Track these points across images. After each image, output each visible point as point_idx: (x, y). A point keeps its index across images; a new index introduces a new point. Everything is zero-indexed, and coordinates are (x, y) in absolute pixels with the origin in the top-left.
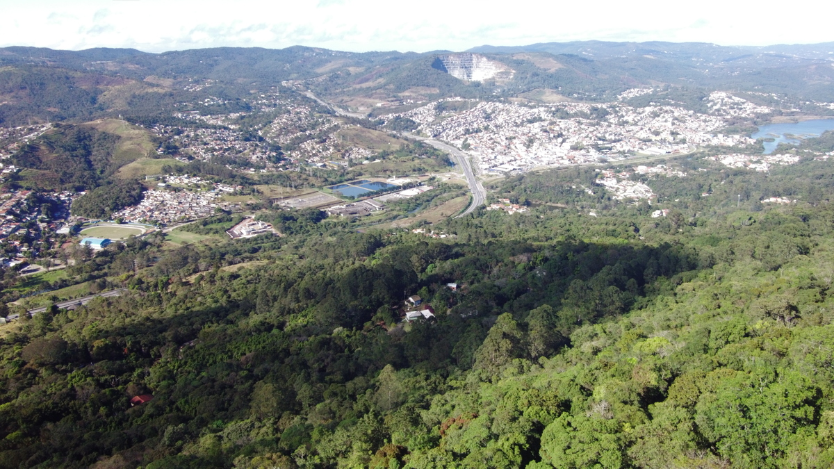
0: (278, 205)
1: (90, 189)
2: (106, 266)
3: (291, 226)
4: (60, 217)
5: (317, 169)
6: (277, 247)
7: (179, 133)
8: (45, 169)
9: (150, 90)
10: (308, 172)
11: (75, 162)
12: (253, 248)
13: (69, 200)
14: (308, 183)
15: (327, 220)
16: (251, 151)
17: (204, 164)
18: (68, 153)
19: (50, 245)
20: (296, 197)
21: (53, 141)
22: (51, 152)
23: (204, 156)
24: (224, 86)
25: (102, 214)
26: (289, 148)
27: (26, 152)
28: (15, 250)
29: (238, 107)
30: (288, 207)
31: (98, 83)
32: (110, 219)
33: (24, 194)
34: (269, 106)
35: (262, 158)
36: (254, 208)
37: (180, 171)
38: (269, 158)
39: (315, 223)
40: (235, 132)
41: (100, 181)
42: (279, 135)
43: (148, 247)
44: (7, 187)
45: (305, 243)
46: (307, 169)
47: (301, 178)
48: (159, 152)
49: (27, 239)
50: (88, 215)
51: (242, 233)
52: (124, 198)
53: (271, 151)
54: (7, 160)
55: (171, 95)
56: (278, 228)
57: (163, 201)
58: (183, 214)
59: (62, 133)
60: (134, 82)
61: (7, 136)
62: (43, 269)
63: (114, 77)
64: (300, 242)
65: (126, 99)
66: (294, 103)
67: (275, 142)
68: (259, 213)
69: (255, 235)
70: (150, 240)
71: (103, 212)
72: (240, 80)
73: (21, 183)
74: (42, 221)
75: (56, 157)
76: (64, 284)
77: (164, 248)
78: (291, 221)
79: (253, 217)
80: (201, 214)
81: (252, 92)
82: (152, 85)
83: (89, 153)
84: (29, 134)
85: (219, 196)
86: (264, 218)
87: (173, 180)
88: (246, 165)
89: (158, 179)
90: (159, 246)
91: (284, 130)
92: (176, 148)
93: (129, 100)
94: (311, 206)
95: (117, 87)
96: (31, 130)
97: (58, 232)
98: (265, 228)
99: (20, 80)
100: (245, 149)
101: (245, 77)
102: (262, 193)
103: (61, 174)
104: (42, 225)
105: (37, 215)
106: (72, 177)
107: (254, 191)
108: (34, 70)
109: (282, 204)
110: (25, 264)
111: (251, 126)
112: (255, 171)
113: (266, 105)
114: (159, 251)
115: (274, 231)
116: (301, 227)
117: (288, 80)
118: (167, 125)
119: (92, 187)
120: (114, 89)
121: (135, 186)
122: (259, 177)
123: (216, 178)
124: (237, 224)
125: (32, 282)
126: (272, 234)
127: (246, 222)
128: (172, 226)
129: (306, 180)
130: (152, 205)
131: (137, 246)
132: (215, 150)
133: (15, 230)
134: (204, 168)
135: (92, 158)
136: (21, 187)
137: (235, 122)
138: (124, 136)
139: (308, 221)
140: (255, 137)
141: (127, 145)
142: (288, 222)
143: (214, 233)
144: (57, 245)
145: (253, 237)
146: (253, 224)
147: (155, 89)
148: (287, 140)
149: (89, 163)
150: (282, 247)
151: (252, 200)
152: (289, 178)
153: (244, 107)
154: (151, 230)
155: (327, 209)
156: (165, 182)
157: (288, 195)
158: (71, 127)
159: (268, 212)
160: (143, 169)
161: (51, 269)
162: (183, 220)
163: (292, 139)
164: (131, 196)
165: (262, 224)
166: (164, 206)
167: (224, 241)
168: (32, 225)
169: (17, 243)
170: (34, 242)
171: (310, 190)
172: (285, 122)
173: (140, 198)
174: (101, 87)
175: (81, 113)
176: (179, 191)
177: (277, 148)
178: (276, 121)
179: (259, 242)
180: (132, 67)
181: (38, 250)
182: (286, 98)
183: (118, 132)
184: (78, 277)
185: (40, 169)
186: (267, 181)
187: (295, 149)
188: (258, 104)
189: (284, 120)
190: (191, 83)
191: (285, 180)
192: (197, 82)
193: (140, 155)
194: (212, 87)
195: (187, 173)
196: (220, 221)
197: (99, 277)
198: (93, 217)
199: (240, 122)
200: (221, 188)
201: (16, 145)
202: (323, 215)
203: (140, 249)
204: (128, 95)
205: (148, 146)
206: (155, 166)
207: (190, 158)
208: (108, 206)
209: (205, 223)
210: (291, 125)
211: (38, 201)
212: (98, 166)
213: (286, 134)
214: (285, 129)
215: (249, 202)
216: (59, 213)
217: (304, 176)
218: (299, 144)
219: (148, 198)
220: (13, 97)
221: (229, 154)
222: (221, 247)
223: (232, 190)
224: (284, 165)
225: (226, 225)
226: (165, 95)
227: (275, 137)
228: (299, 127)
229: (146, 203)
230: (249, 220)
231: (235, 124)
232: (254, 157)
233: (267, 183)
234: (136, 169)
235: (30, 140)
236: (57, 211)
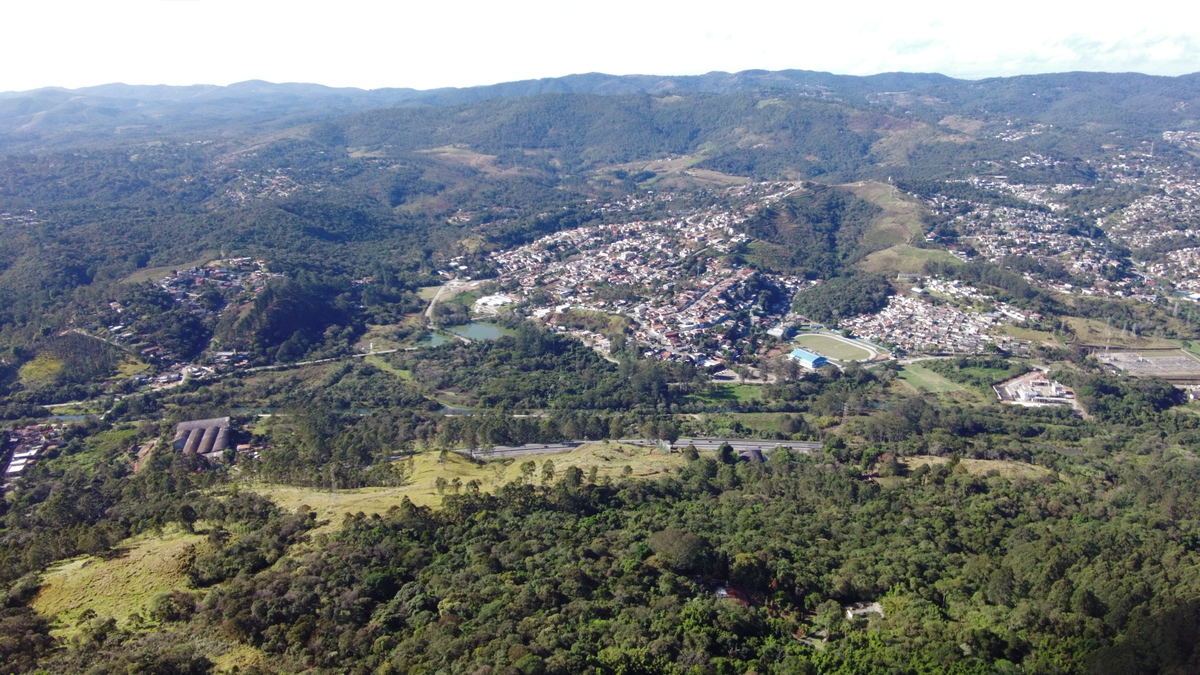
0: (1096, 360)
1: (824, 278)
2: (810, 397)
3: (1110, 404)
4: (778, 312)
5: (1189, 304)
6: (1072, 437)
7: (965, 210)
8: (778, 243)
9: (944, 139)
10: (1169, 308)
11: (816, 237)
12: (1031, 426)
13: (795, 289)
14: (1165, 329)
15: (1184, 409)
16: (1074, 254)
17: (990, 267)
18: (810, 225)
19: (755, 347)
20: (1134, 350)
21: (797, 206)
22: (791, 221)
23: (993, 252)
24: (1059, 136)
25: (828, 319)
26: (1149, 256)
27: (763, 218)
28: (716, 346)
29: (1074, 173)
30: (1114, 368)
31: (876, 125)
32: (836, 328)
33: (745, 274)
34: (1130, 175)
35: (1091, 268)
36: (1050, 355)
37: (949, 273)
38: (1104, 270)
39: (1158, 410)
40: (1056, 217)
41: (839, 269)
42: (1134, 230)
43: (872, 382)
44: (730, 260)
45: (1128, 444)
46: (1170, 299)
47: (1154, 317)
48: (928, 238)
49: (732, 335)
50: (811, 316)
51: (1018, 396)
52: (861, 301)
53: (1111, 257)
54: (740, 225)
55: (973, 147)
56: (1084, 402)
57: (912, 315)
58: (935, 342)
59: (811, 197)
60: (924, 125)
61: (749, 192)
62: (738, 379)
63: (902, 116)
64: (1119, 439)
65: (908, 149)
66: (1176, 174)
67: (1123, 242)
68: (1057, 366)
69: (1039, 405)
70: (877, 373)
71: (829, 315)
72: (1090, 127)
73: (748, 258)
74: (756, 314)
75: (795, 229)
76: (755, 407)
77: (893, 389)
78: (1111, 396)
79: (1046, 371)
80: (961, 348)
81: (1105, 147)
82: (948, 131)
83: (836, 227)
84: (773, 193)
85: (999, 324)
86: (1063, 378)
87: (935, 286)
88: (1059, 277)
89: (914, 280)
90: (887, 385)
91: (1146, 223)
92: (955, 234)
93: (910, 152)
94: (1158, 374)
95: (900, 132)
96: (777, 188)
97: (770, 332)
98: (1061, 396)
99: (783, 117)
100: (1065, 249)
101: (1099, 121)
102: (1073, 332)
103: (794, 252)
104: (755, 319)
105: (753, 304)
106: (806, 258)
107: (1058, 327)
108: (803, 105)
109: (1104, 358)
110: (720, 367)
111: (1087, 209)
112: (1071, 290)
113: (1123, 172)
114: (884, 393)
115: (1075, 405)
116: (1129, 411)
117: (1175, 130)
118: (952, 197)
119: (827, 276)
120: (895, 134)
121: (881, 286)
122: (1075, 302)
123: (1003, 292)
124: (1015, 377)
125: (721, 393)
126: (1071, 411)
127: (1030, 378)
128: (914, 356)
129: (1163, 321)
130: (895, 317)
131: (857, 378)
132: (1014, 245)
133: (723, 319)
134: (986, 275)
135: (837, 235)
136: (746, 263)
137: (1062, 199)
138: (887, 208)
139: (1145, 403)
140: (1088, 228)
141: (886, 223)
142: (1106, 396)
143: (973, 384)
144: (762, 351)
145: (1035, 408)
146: (1042, 384)
147: (952, 138)
148: (1145, 241)
149: (832, 242)
150: (1083, 439)
151: (1051, 342)
152: (1129, 312)
153: (1084, 173)
154: (884, 356)
155: (1188, 388)
156: (922, 287)
157: (1120, 343)
158: (824, 188)
159: (1075, 369)
160: (899, 260)
161: (747, 381)
162: (932, 350)
163: (1155, 241)
164: (870, 299)
165: (1057, 389)
166: (912, 323)
167: (986, 402)
168: (743, 317)
169: (720, 337)
170: (739, 340)
171: (1164, 343)
172: (1150, 209)
173: (883, 304)
174: (879, 131)
175: (844, 166)
176: (939, 305)
177: (1122, 253)
178: (1133, 206)
179: (1044, 419)
180: (929, 101)
181: (740, 351)
182: (1163, 164)
183: (880, 203)
184: (773, 403)
185: (773, 242)
186: (1088, 311)
187: (1156, 259)
188: (1110, 169)
189: (1149, 205)
190: (1011, 127)
191: (1121, 315)
192: (1017, 127)
193: (900, 239)
194: (1040, 136)
195: (959, 278)
196: (988, 365)
197: (798, 410)
198: (815, 320)
199: (1069, 199)
200: (1004, 311)
201: (754, 207)
202: (1178, 397)
203: (860, 383)
204: (911, 144)
205: (915, 227)
206: (917, 259)
207: (971, 253)
208: (838, 308)
209: (964, 364)
210: (1160, 216)
211: (758, 284)
212: (842, 248)
213: (1146, 231)
214: (1146, 220)
215: (1046, 344)
216: (778, 306)
217: (1160, 314)
218: (1166, 251)
219: (893, 306)
220: (771, 139)
221: (1035, 254)
222: (977, 413)
223: (1021, 318)
224: (1127, 287)
225: (996, 375)
226: (963, 147)
227: (1124, 233)
228: (1175, 220)
229: (888, 313)
230: (1037, 374)
231: (1060, 202)
232: (1077, 265)
233: (1086, 315)
234: (889, 260)
235: (771, 200)
236: (776, 302)
